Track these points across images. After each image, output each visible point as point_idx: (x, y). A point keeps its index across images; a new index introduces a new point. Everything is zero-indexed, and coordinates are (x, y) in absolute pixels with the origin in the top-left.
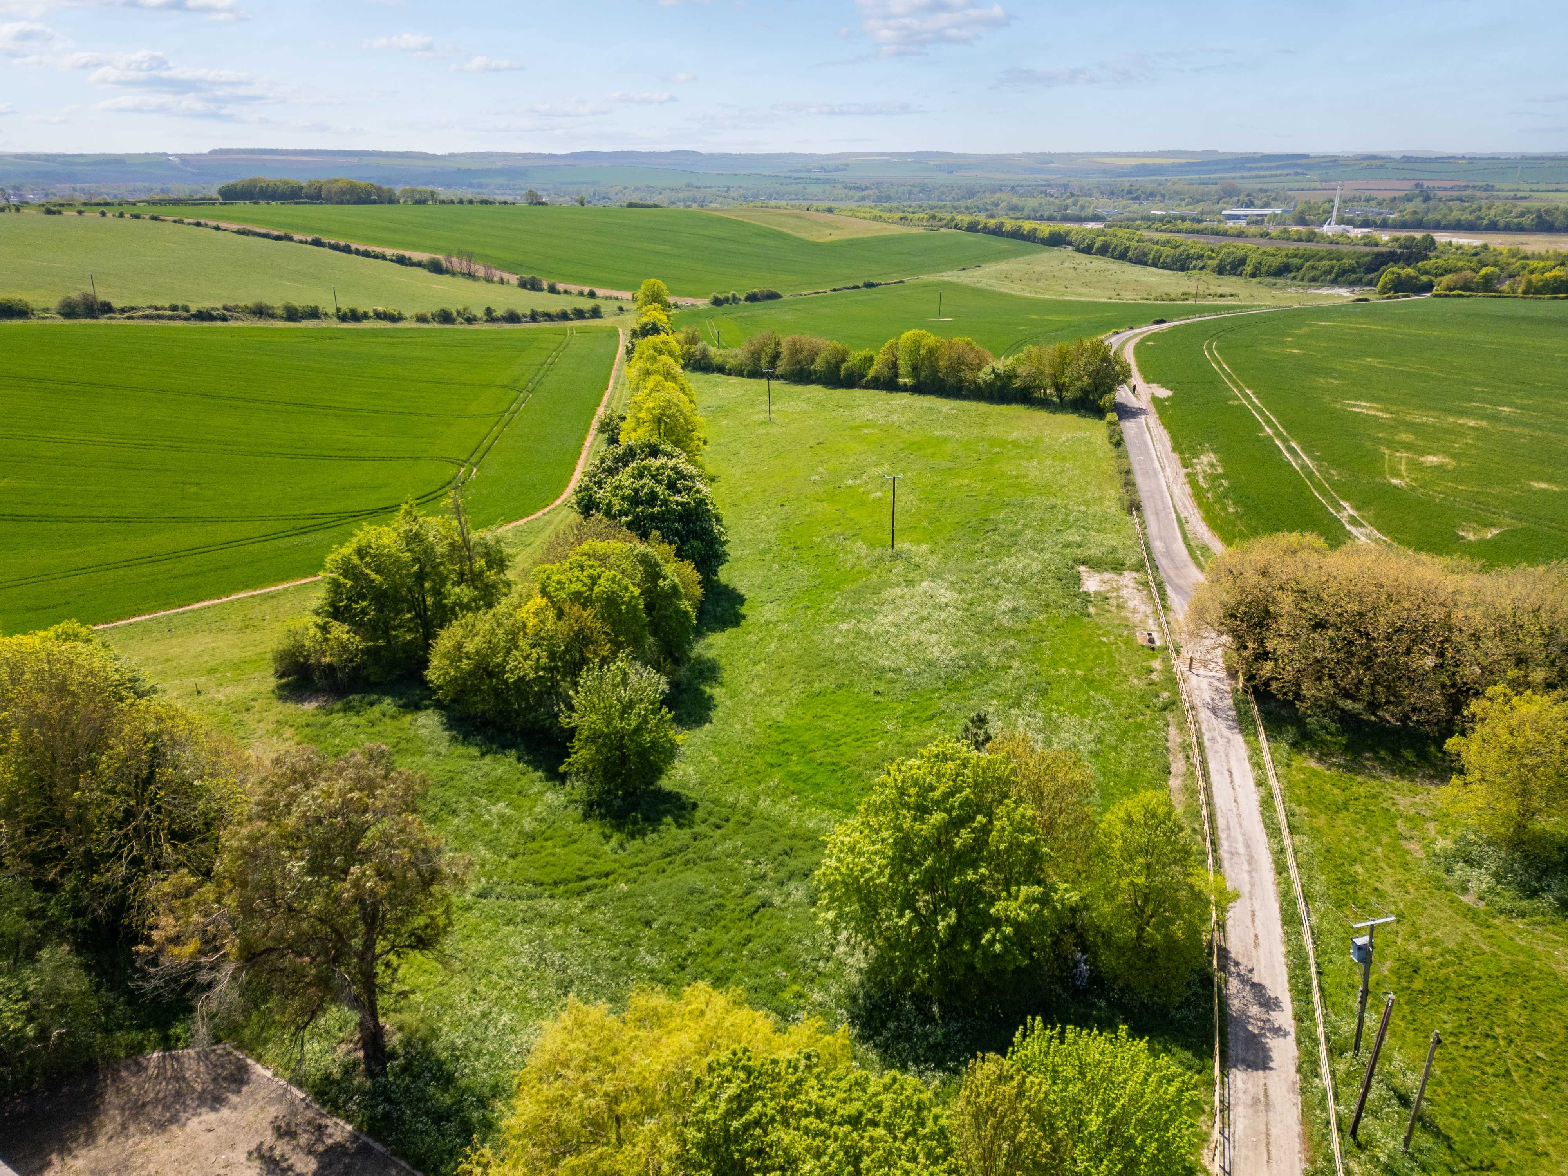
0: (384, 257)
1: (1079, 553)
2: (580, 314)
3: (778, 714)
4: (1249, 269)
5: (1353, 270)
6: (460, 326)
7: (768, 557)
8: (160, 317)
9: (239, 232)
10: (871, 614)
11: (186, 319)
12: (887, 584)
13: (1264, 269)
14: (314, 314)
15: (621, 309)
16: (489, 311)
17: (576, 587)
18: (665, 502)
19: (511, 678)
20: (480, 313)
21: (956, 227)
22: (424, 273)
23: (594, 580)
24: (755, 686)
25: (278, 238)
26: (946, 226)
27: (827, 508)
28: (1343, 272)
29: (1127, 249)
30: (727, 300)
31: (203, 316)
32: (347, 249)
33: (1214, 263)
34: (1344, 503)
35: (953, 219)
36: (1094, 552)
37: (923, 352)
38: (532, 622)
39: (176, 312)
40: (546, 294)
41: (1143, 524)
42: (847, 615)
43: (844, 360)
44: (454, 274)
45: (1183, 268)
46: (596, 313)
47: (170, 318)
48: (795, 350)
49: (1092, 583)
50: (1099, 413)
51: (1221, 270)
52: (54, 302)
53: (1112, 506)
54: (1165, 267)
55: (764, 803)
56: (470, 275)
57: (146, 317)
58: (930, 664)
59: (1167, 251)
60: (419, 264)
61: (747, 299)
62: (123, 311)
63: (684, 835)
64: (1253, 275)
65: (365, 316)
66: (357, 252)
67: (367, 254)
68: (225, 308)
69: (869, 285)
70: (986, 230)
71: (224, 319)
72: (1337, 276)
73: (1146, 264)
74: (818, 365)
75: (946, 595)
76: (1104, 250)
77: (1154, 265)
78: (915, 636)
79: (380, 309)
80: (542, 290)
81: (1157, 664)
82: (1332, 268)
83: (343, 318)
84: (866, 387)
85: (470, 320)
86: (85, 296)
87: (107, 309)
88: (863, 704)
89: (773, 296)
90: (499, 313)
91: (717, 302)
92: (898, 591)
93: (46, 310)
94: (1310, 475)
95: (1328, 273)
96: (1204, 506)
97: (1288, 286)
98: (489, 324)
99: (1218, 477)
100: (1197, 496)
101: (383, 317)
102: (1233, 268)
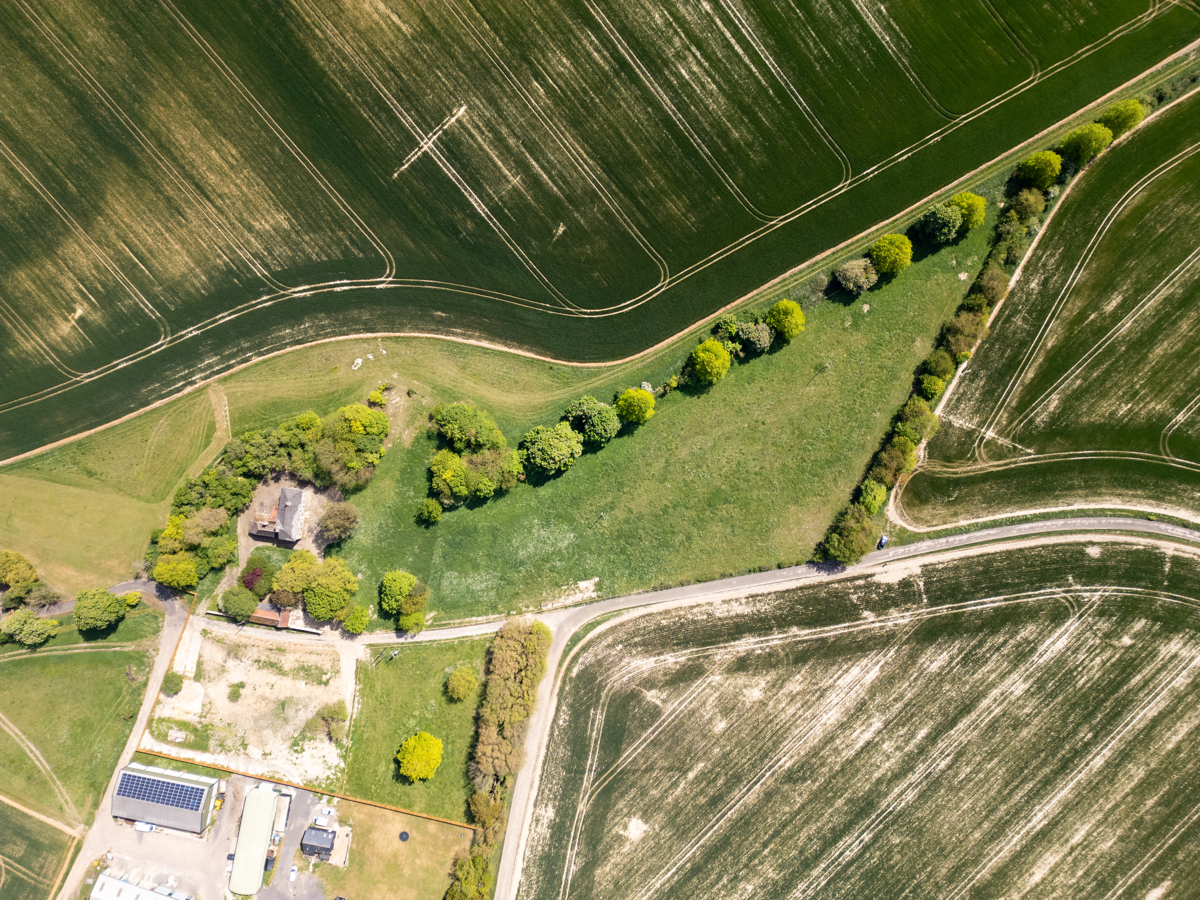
1: (606, 576)
10: (546, 525)
12: (572, 522)
36: (607, 581)
41: (640, 593)
42: (546, 517)
49: (586, 584)
53: (659, 580)
75: (563, 544)
92: (566, 527)
96: (667, 612)
99: (710, 614)
100: (680, 609)
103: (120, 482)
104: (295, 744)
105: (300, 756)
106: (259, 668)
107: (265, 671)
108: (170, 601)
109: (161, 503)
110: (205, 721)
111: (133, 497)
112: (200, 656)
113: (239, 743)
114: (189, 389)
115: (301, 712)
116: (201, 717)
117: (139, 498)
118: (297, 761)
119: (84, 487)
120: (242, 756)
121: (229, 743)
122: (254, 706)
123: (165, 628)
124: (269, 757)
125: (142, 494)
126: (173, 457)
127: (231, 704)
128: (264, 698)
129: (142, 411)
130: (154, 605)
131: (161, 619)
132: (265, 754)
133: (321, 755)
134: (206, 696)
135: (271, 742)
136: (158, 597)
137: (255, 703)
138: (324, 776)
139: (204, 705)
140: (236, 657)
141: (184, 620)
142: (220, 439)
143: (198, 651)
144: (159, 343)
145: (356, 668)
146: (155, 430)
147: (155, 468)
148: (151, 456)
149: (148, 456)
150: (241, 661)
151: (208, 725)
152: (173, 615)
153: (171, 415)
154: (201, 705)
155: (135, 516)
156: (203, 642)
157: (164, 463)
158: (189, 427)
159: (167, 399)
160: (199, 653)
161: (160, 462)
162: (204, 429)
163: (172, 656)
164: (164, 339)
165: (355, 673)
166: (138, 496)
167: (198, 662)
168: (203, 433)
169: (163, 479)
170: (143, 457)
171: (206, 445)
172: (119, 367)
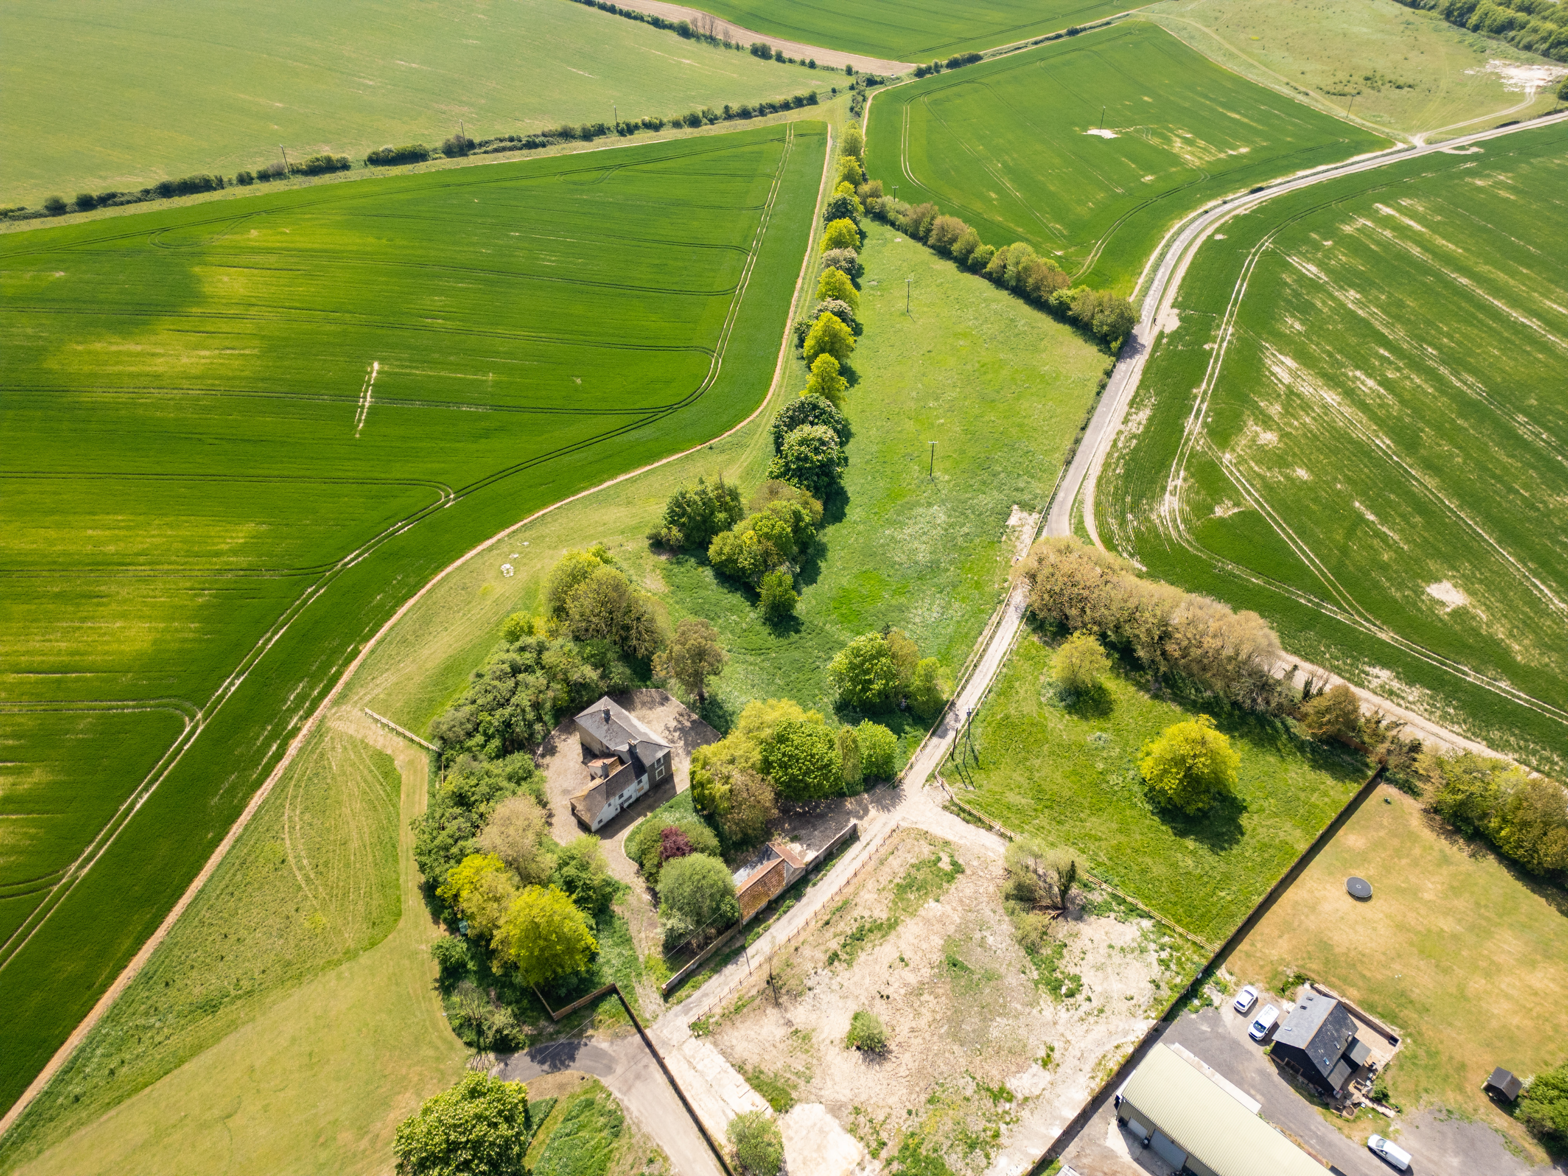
0: (643, 19)
1: (1018, 496)
2: (799, 102)
3: (844, 582)
4: (1474, 19)
6: (705, 130)
7: (869, 467)
8: (504, 149)
10: (902, 525)
11: (521, 149)
12: (918, 504)
13: (1488, 22)
14: (601, 131)
15: (834, 91)
16: (727, 108)
17: (766, 530)
19: (740, 565)
22: (674, 40)
23: (774, 526)
24: (839, 564)
27: (910, 426)
28: (1558, 43)
30: (928, 70)
31: (531, 145)
32: (612, 7)
36: (1026, 497)
37: (1020, 267)
38: (748, 542)
39: (513, 143)
40: (773, 62)
41: (1063, 477)
42: (891, 523)
43: (973, 250)
44: (698, 39)
46: (812, 99)
47: (511, 149)
48: (943, 230)
49: (1014, 518)
50: (1111, 350)
51: (1448, 14)
52: (439, 144)
55: (828, 626)
56: (711, 39)
57: (496, 150)
58: (916, 563)
60: (670, 27)
61: (948, 65)
62: (481, 145)
63: (797, 636)
64: (1476, 28)
65: (636, 127)
66: (621, 13)
67: (628, 16)
68: (544, 135)
69: (1073, 32)
71: (544, 145)
72: (1551, 46)
74: (955, 248)
75: (942, 518)
78: (916, 544)
79: (647, 119)
80: (769, 58)
82: (1552, 32)
83: (622, 133)
84: (984, 277)
85: (712, 121)
86: (458, 137)
87: (471, 145)
88: (881, 581)
89: (974, 59)
90: (735, 109)
91: (920, 73)
92: (921, 510)
93: (435, 150)
95: (1544, 39)
96: (1106, 465)
97: (1496, 55)
98: (727, 123)
99: (1134, 436)
100: (1109, 455)
101: (648, 126)
102: (1461, 15)
103: (289, 964)
104: (1055, 987)
105: (1085, 992)
106: (850, 963)
107: (862, 957)
108: (581, 1053)
109: (401, 924)
110: (892, 1149)
111: (339, 963)
112: (740, 1069)
113: (988, 1103)
114: (294, 745)
115: (990, 940)
116: (874, 1155)
117: (350, 955)
118: (1095, 1003)
119: (217, 1037)
120: (1025, 1114)
121: (976, 1126)
122: (923, 1023)
123: (626, 1102)
124: (1056, 1055)
125: (351, 944)
126: (354, 844)
127: (888, 1066)
128: (917, 992)
129: (236, 829)
130: (561, 1087)
131: (600, 1097)
132: (1046, 1063)
133: (1103, 950)
134: (835, 1109)
135: (1023, 1032)
136: (555, 1068)
137: (918, 1014)
138: (1156, 971)
139: (853, 1130)
140: (796, 996)
141: (642, 1051)
142: (411, 762)
143: (728, 1065)
144: (187, 729)
145: (958, 815)
146: (287, 836)
147: (337, 886)
148: (312, 876)
149: (308, 879)
150: (810, 989)
151: (906, 1147)
152: (614, 1066)
153: (296, 797)
154: (848, 1135)
155: (370, 988)
156: (715, 1044)
157: (347, 865)
158: (344, 788)
159: (269, 780)
160: (733, 1065)
161: (339, 870)
162: (371, 771)
163: (696, 1129)
164: (192, 720)
165: (968, 822)
166: (345, 953)
167: (748, 1080)
168: (375, 777)
169: (368, 889)
170: (300, 888)
171: (397, 786)
172: (138, 806)
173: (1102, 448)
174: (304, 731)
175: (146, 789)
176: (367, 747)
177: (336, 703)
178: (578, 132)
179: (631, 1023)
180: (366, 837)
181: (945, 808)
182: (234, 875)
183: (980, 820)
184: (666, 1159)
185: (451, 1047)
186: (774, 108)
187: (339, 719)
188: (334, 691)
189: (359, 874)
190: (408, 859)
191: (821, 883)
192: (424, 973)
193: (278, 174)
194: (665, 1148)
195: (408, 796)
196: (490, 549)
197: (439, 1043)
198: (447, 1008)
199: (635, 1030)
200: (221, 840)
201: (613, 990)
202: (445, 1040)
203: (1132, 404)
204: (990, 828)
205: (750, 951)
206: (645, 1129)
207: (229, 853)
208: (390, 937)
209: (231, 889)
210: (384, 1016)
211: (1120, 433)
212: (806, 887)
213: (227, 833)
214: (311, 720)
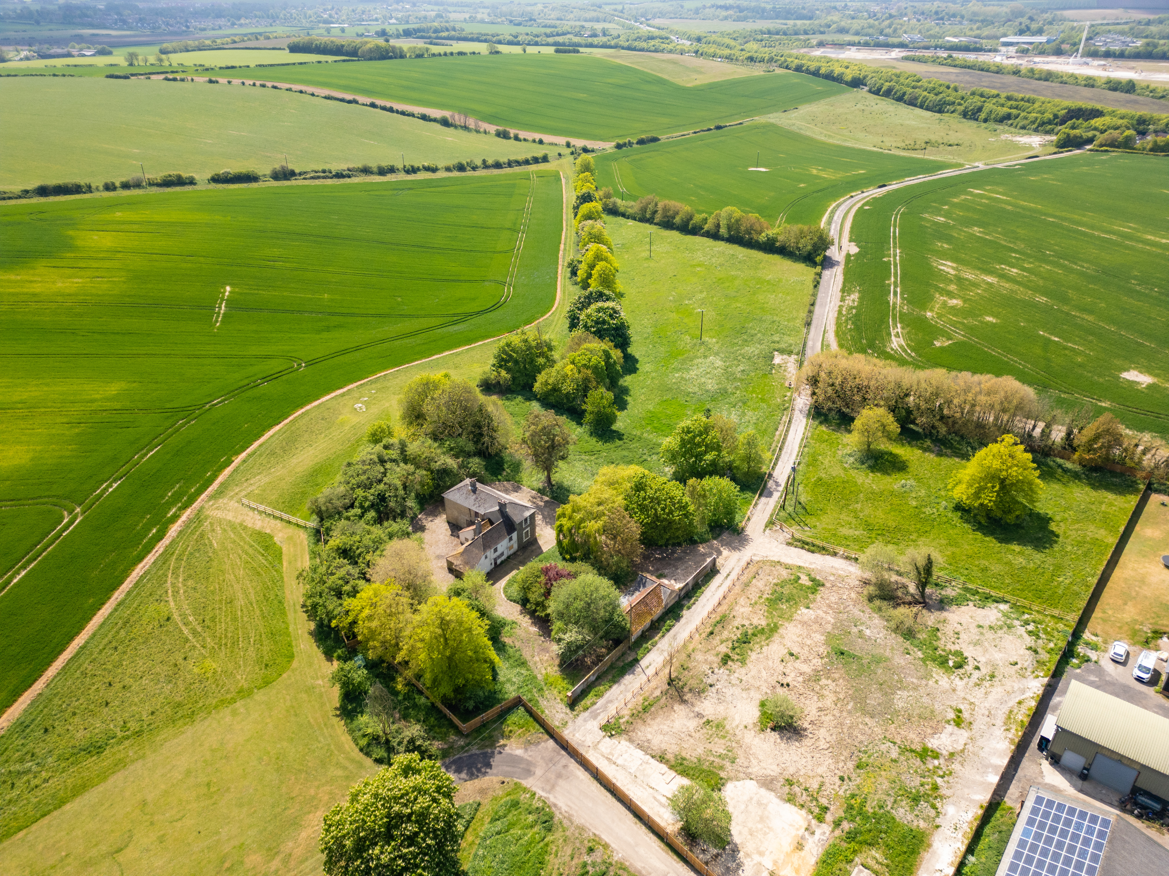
0: (413, 115)
1: (777, 346)
2: (536, 160)
3: (650, 407)
4: (983, 115)
5: (1050, 122)
6: (470, 173)
7: (648, 341)
8: (319, 177)
9: (325, 98)
10: (688, 370)
11: (331, 178)
12: (696, 357)
13: (993, 116)
14: (392, 170)
15: (560, 155)
16: (484, 161)
17: (584, 362)
18: (609, 324)
19: (564, 392)
20: (479, 163)
21: (787, 68)
22: (438, 126)
23: (590, 360)
24: (642, 397)
25: (349, 102)
26: (780, 66)
27: (674, 316)
28: (1043, 124)
29: (904, 94)
30: (625, 145)
31: (339, 175)
32: (391, 110)
33: (961, 108)
34: (899, 325)
35: (786, 61)
36: (783, 345)
37: (733, 220)
38: (570, 373)
39: (326, 174)
40: (512, 141)
41: (808, 333)
42: (678, 370)
43: (691, 219)
44: (456, 127)
45: (940, 111)
46: (545, 159)
47: (324, 178)
48: (665, 210)
49: (778, 359)
50: (815, 264)
51: (965, 115)
52: (268, 172)
53: (799, 323)
54: (928, 109)
55: (645, 435)
56: (466, 128)
57: (313, 178)
58: (707, 391)
59: (932, 97)
60: (435, 120)
61: (637, 143)
62: (300, 174)
63: (621, 443)
64: (985, 121)
65: (418, 169)
66: (397, 112)
67: (403, 113)
68: (349, 170)
69: (719, 128)
70: (808, 72)
71: (349, 176)
73: (915, 105)
74: (677, 220)
75: (719, 363)
76: (888, 93)
77: (921, 107)
78: (703, 380)
79: (426, 164)
80: (510, 138)
81: (789, 394)
82: (1036, 118)
83: (408, 172)
84: (703, 235)
85: (474, 168)
86: (283, 167)
87: (293, 173)
88: (680, 405)
89: (655, 140)
90: (490, 162)
91: (619, 146)
92: (700, 360)
93: (265, 176)
94: (894, 308)
95: (1033, 122)
96: (838, 325)
97: (1004, 132)
98: (485, 171)
99: (852, 308)
100: (838, 318)
101: (428, 169)
102: (973, 114)
103: (179, 705)
104: (943, 662)
105: (971, 663)
106: (743, 662)
107: (753, 656)
108: (496, 761)
109: (295, 664)
110: (836, 811)
111: (233, 701)
112: (662, 759)
113: (918, 762)
115: (868, 632)
116: (820, 819)
117: (244, 693)
118: (985, 670)
119: (103, 776)
120: (956, 766)
121: (913, 782)
122: (829, 702)
123: (552, 799)
124: (966, 715)
125: (243, 683)
126: (240, 601)
127: (807, 742)
128: (815, 677)
129: (118, 595)
130: (483, 792)
131: (524, 797)
132: (958, 722)
133: (974, 630)
134: (767, 783)
135: (925, 700)
136: (472, 776)
137: (821, 697)
138: (1029, 641)
139: (791, 799)
140: (700, 692)
141: (558, 754)
142: (290, 538)
143: (648, 757)
144: (66, 521)
145: (803, 548)
146: (171, 599)
147: (226, 637)
148: (199, 629)
149: (194, 632)
150: (711, 686)
151: (851, 807)
152: (532, 769)
153: (178, 568)
154: (788, 805)
155: (268, 720)
156: (631, 740)
157: (235, 619)
158: (226, 560)
159: (150, 556)
160: (653, 757)
161: (227, 623)
162: (252, 546)
163: (630, 816)
164: (70, 513)
165: (813, 552)
166: (239, 692)
167: (671, 767)
168: (256, 550)
169: (258, 637)
170: (187, 640)
171: (279, 555)
172: (15, 581)
173: (831, 315)
174: (184, 518)
175: (24, 567)
176: (245, 528)
177: (212, 497)
178: (375, 170)
179: (542, 730)
180: (252, 597)
181: (789, 544)
182: (118, 632)
183: (824, 549)
184: (606, 846)
185: (361, 766)
186: (518, 163)
187: (218, 509)
188: (210, 489)
189: (248, 626)
190: (295, 612)
191: (694, 607)
192: (323, 705)
193: (138, 185)
194: (603, 837)
195: (290, 563)
196: (343, 395)
197: (347, 764)
198: (351, 732)
199: (546, 737)
200: (103, 604)
201: (518, 702)
202: (353, 761)
203: (843, 291)
204: (835, 554)
205: (643, 663)
206: (577, 821)
207: (111, 614)
208: (285, 675)
209: (114, 644)
210: (285, 744)
211: (841, 307)
212: (682, 610)
213: (109, 598)
214: (188, 511)
